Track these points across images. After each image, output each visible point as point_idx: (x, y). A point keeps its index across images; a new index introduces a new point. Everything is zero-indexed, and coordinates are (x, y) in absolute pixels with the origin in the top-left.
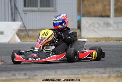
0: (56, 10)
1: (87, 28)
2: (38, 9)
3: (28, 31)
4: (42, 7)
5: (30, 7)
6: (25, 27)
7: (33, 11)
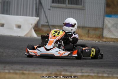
0: (84, 8)
1: (109, 28)
2: (66, 6)
3: (51, 27)
4: (70, 4)
5: (58, 3)
6: (48, 22)
7: (60, 8)
